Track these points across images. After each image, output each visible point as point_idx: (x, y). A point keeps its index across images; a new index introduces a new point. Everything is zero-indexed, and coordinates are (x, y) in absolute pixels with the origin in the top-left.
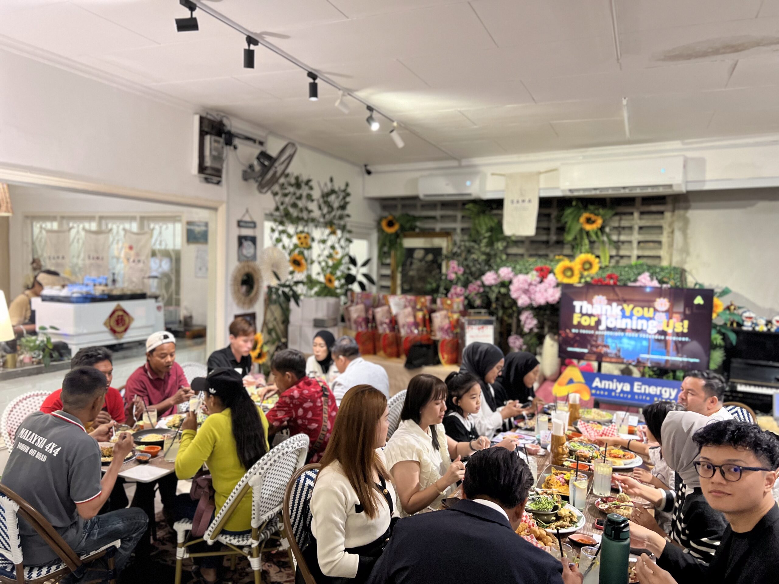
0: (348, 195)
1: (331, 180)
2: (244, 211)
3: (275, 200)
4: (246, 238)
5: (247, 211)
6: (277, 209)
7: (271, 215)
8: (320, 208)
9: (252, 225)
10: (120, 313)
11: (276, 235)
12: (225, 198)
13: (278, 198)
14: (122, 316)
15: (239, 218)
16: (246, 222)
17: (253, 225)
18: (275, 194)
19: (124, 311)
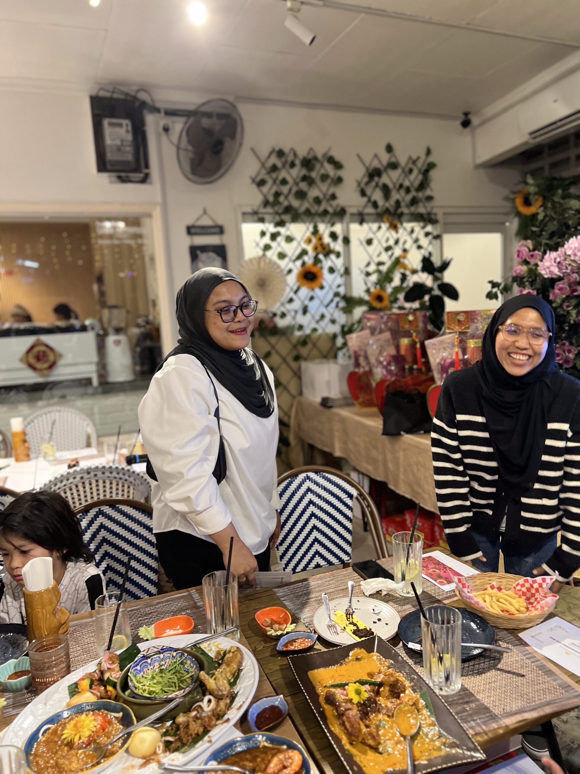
0: (431, 166)
1: (389, 149)
2: (201, 212)
3: (262, 192)
4: (204, 249)
5: (205, 212)
6: (266, 203)
7: (255, 213)
8: (363, 193)
9: (217, 230)
10: (43, 348)
11: (267, 239)
12: (159, 198)
13: (265, 189)
14: (44, 352)
15: (190, 222)
16: (203, 227)
17: (220, 230)
18: (261, 183)
19: (47, 346)
